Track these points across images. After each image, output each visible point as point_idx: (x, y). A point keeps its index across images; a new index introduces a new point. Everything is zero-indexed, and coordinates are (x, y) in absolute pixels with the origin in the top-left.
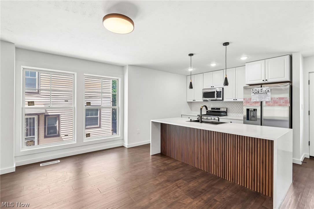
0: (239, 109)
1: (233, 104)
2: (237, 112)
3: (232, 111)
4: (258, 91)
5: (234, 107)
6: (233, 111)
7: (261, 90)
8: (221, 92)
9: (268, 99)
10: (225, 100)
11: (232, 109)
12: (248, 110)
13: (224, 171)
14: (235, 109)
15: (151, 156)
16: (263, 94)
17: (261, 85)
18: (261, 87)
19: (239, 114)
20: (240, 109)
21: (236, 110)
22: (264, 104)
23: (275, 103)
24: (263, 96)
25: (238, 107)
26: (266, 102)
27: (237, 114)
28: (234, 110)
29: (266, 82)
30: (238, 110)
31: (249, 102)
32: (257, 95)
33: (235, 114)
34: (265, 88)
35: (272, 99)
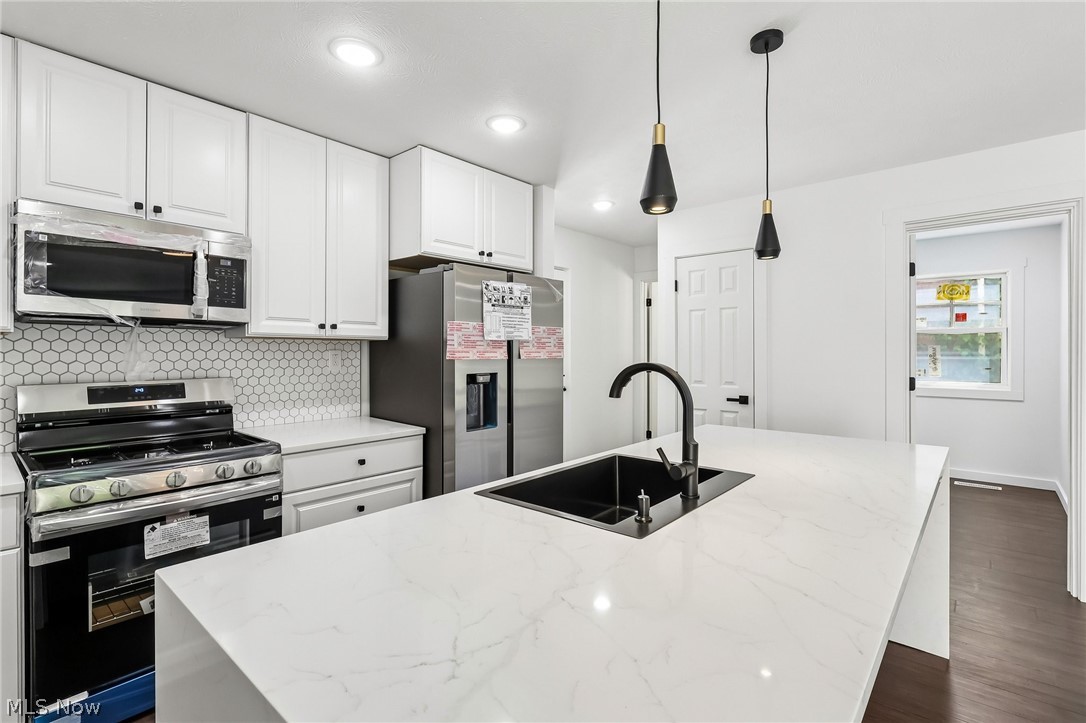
0: (294, 380)
1: (257, 355)
2: (285, 397)
3: (254, 399)
4: (503, 297)
5: (269, 372)
6: (264, 398)
7: (510, 291)
9: (526, 331)
10: (257, 326)
11: (253, 381)
14: (274, 381)
16: (515, 310)
18: (510, 279)
19: (294, 412)
20: (304, 379)
21: (280, 388)
22: (516, 351)
23: (540, 346)
24: (514, 317)
25: (289, 372)
26: (521, 344)
27: (285, 412)
28: (269, 389)
30: (290, 388)
32: (500, 313)
33: (274, 414)
34: (517, 287)
35: (533, 330)
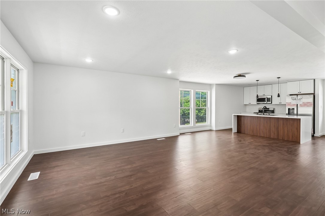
1: (278, 106)
4: (295, 99)
5: (279, 108)
7: (297, 98)
8: (270, 98)
9: (301, 103)
10: (273, 103)
12: (289, 109)
13: (278, 135)
15: (233, 133)
17: (297, 95)
18: (297, 96)
22: (299, 105)
23: (305, 105)
24: (298, 101)
26: (300, 105)
29: (300, 93)
31: (289, 105)
32: (295, 101)
34: (299, 97)
35: (303, 103)
